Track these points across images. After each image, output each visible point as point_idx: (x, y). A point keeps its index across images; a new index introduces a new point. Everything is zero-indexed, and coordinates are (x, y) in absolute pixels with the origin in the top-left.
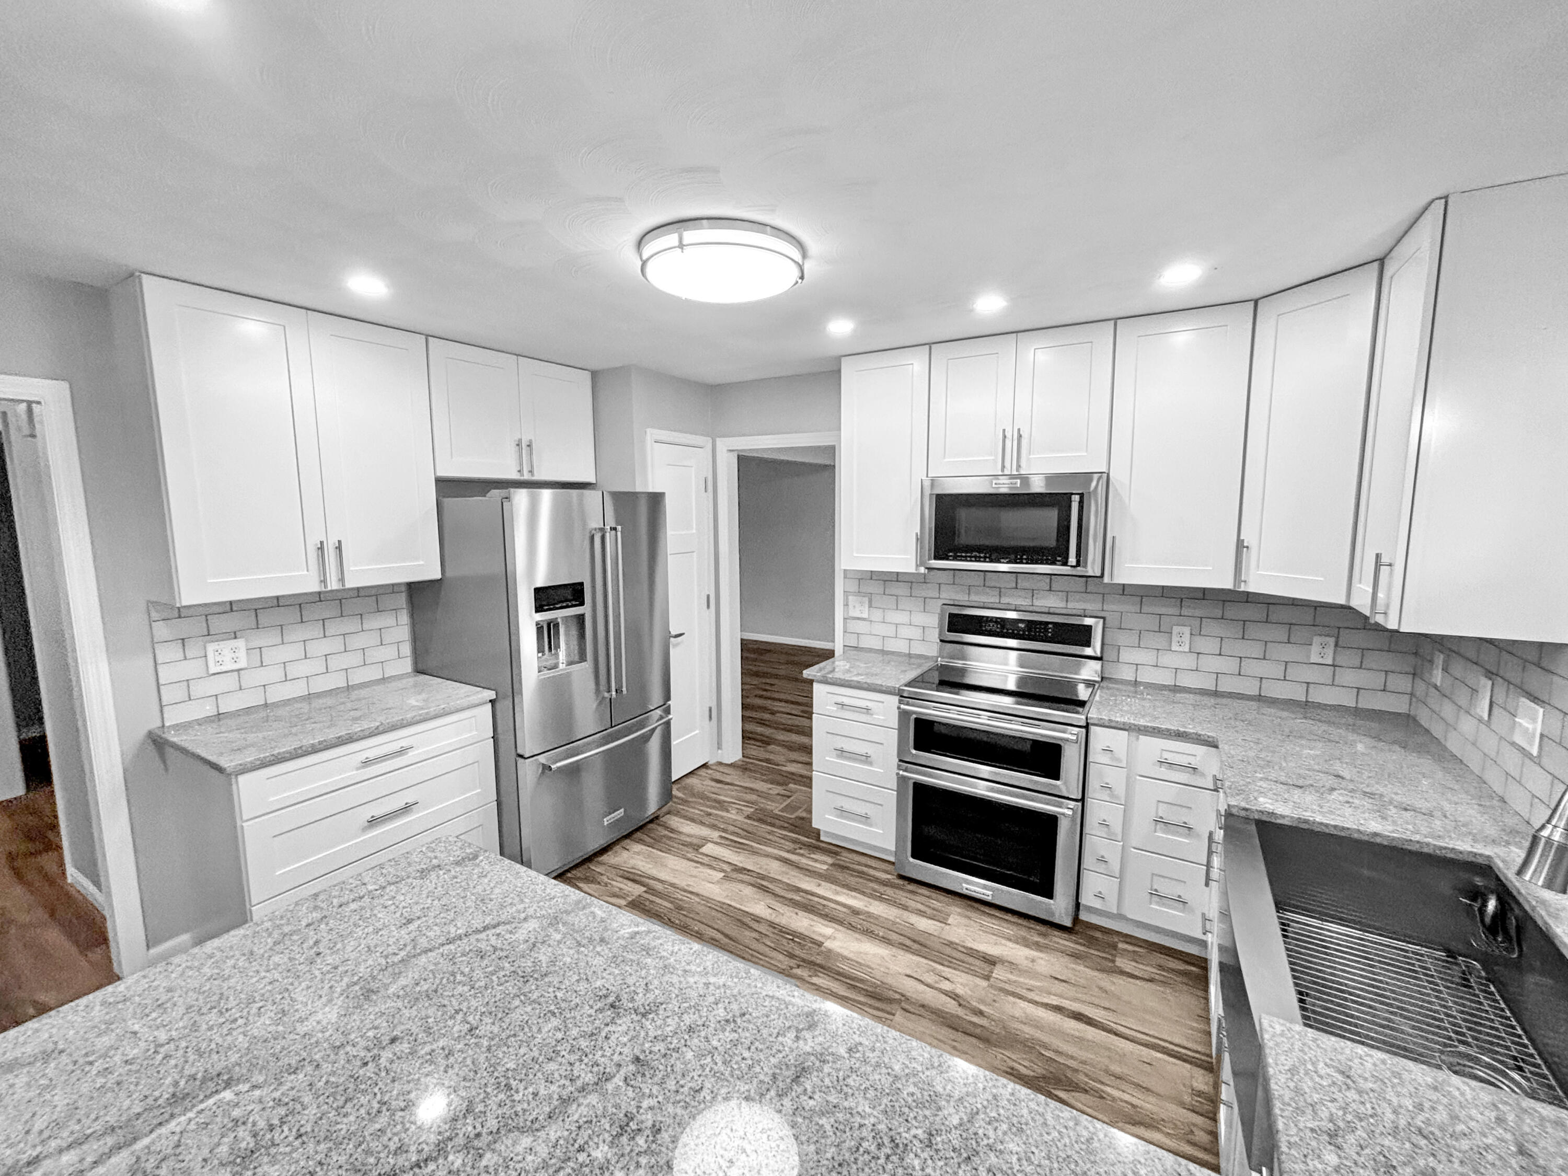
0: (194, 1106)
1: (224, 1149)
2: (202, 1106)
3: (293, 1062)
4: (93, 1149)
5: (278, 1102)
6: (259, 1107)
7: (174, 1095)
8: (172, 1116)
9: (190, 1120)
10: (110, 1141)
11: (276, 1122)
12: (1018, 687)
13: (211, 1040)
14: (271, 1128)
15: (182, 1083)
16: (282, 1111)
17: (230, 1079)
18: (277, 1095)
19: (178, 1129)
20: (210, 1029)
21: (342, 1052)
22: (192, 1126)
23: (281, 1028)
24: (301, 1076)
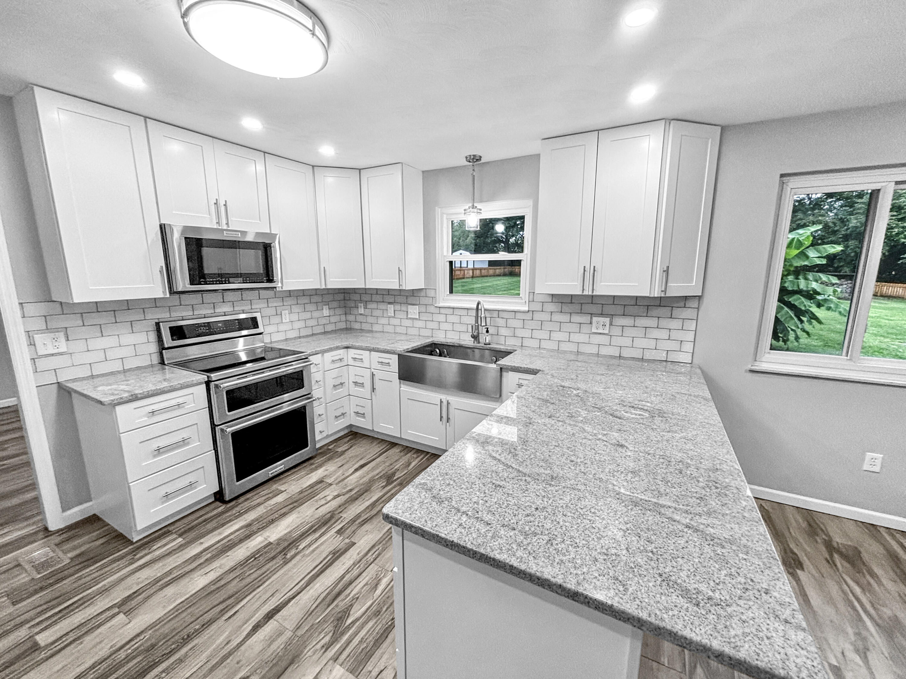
0: (633, 497)
1: (637, 479)
2: (632, 494)
3: (598, 481)
4: (669, 513)
5: (614, 476)
6: (619, 479)
7: (635, 506)
8: (641, 500)
9: (638, 494)
10: (662, 510)
11: (619, 472)
12: (248, 357)
13: (608, 514)
14: (622, 472)
15: (630, 508)
16: (615, 473)
17: (617, 494)
18: (612, 478)
19: (642, 494)
20: (603, 519)
21: (585, 471)
22: (639, 492)
23: (587, 495)
24: (601, 476)
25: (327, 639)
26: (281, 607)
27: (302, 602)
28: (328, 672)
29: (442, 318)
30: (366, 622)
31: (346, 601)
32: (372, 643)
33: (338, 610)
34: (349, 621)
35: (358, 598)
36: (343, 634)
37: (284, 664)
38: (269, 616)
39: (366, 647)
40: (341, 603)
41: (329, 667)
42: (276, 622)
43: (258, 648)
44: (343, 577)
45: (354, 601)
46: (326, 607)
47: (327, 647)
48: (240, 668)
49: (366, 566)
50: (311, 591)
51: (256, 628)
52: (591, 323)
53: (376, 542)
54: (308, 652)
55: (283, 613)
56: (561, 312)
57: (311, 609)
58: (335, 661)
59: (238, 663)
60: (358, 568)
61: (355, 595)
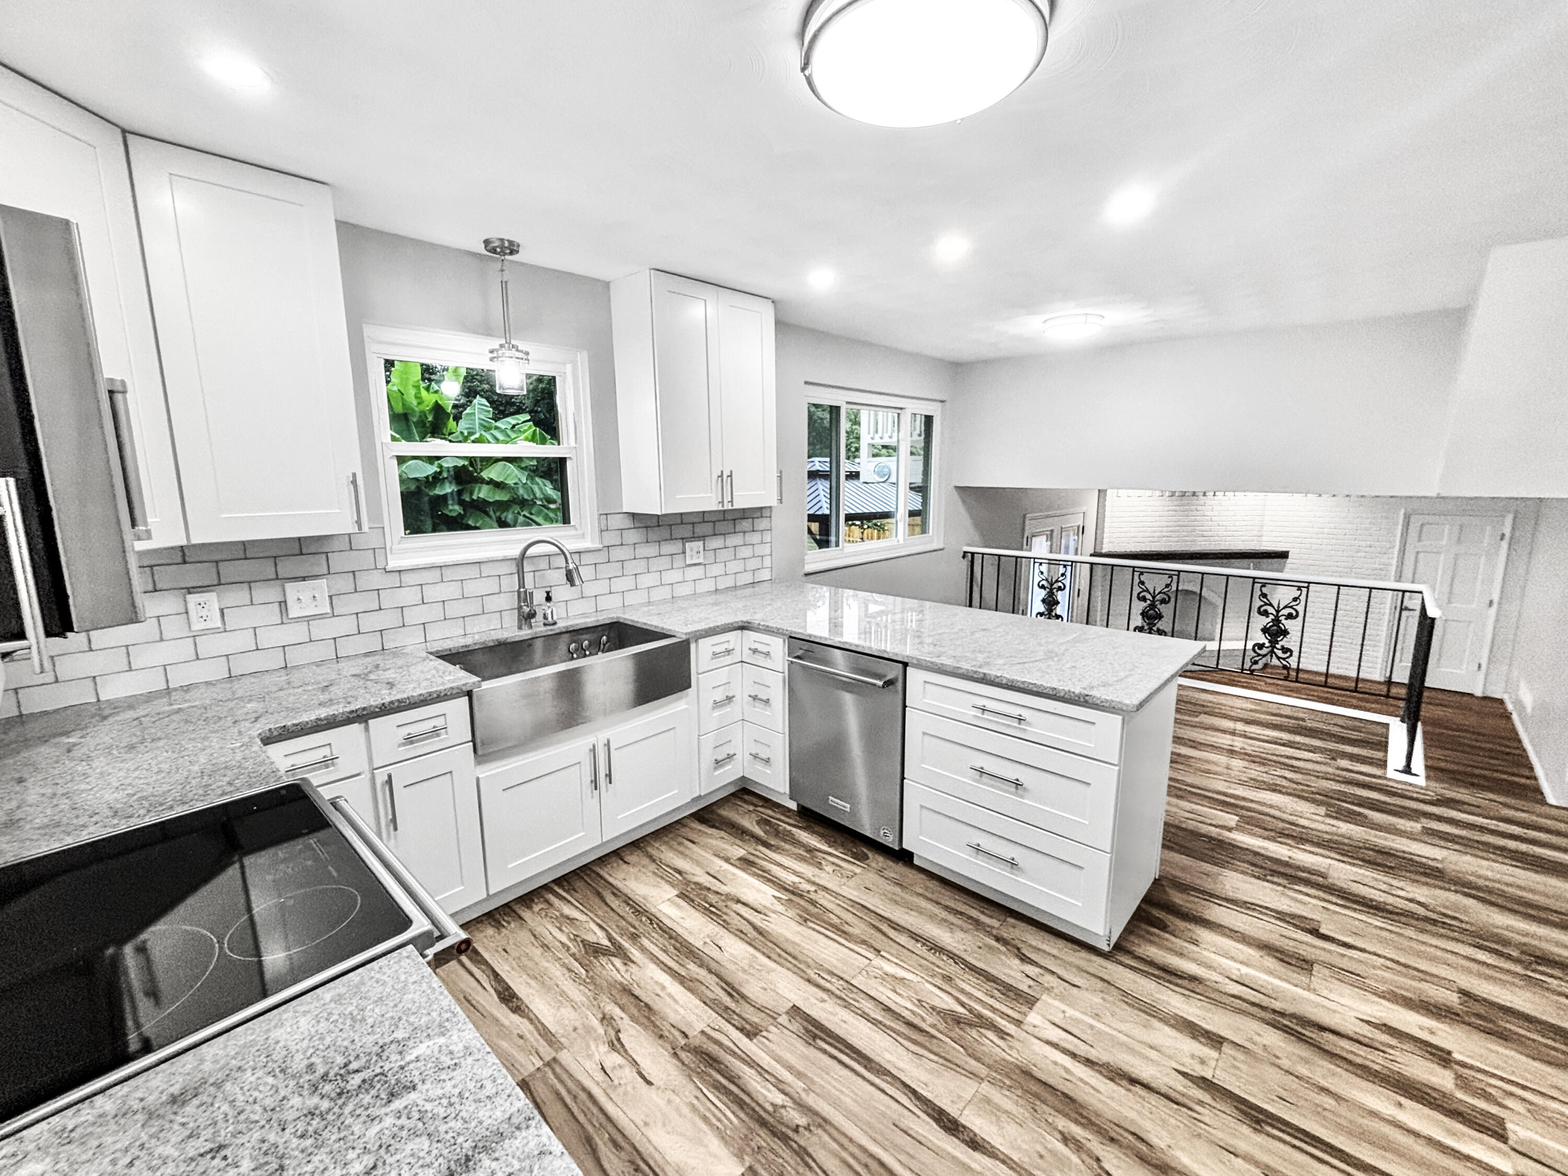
25: (990, 1034)
26: (933, 1109)
27: (925, 1077)
28: (1037, 1030)
29: (409, 596)
30: (962, 991)
31: (924, 1015)
32: (992, 984)
33: (942, 1026)
34: (961, 1010)
35: (919, 1001)
36: (980, 1016)
37: (1035, 1087)
38: (951, 1126)
39: (999, 990)
40: (928, 1021)
41: (1030, 1029)
42: (966, 1112)
43: (1012, 1129)
44: (875, 1022)
45: (924, 1004)
46: (935, 1041)
47: (1002, 1034)
48: (1050, 1151)
49: (855, 990)
50: (901, 1065)
51: (975, 1144)
52: (684, 553)
53: (802, 977)
54: (1013, 1056)
55: (946, 1104)
56: (647, 542)
57: (941, 1061)
58: (1021, 1022)
59: (1041, 1157)
60: (858, 1001)
61: (914, 1004)
